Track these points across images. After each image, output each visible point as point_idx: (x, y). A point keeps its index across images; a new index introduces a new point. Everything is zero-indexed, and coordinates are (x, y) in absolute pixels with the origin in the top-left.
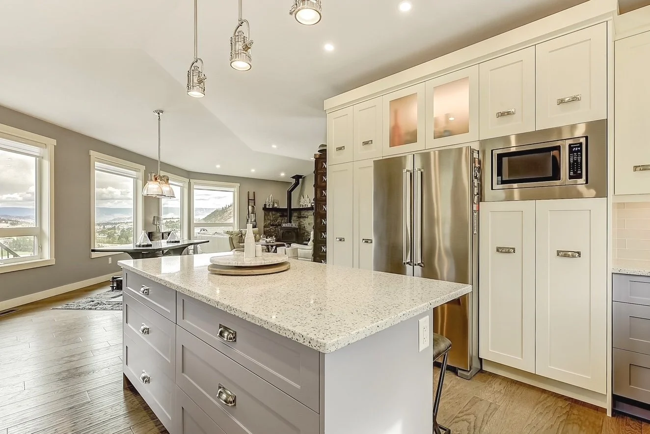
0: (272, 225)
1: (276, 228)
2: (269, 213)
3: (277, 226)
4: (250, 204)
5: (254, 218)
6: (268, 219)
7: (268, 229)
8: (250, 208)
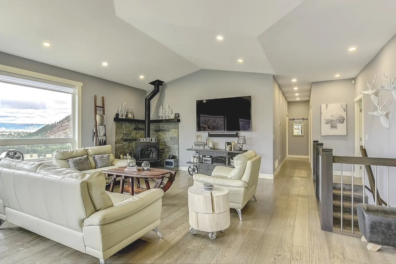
0: (125, 140)
1: (130, 144)
2: (122, 125)
3: (130, 141)
4: (98, 112)
5: (104, 132)
6: (121, 133)
7: (120, 145)
8: (98, 118)
